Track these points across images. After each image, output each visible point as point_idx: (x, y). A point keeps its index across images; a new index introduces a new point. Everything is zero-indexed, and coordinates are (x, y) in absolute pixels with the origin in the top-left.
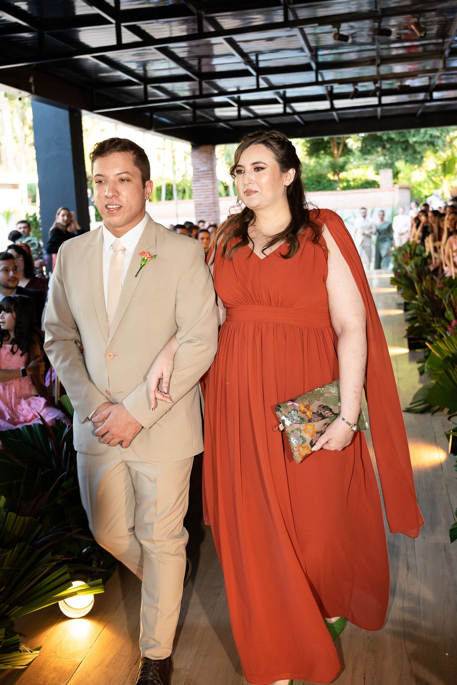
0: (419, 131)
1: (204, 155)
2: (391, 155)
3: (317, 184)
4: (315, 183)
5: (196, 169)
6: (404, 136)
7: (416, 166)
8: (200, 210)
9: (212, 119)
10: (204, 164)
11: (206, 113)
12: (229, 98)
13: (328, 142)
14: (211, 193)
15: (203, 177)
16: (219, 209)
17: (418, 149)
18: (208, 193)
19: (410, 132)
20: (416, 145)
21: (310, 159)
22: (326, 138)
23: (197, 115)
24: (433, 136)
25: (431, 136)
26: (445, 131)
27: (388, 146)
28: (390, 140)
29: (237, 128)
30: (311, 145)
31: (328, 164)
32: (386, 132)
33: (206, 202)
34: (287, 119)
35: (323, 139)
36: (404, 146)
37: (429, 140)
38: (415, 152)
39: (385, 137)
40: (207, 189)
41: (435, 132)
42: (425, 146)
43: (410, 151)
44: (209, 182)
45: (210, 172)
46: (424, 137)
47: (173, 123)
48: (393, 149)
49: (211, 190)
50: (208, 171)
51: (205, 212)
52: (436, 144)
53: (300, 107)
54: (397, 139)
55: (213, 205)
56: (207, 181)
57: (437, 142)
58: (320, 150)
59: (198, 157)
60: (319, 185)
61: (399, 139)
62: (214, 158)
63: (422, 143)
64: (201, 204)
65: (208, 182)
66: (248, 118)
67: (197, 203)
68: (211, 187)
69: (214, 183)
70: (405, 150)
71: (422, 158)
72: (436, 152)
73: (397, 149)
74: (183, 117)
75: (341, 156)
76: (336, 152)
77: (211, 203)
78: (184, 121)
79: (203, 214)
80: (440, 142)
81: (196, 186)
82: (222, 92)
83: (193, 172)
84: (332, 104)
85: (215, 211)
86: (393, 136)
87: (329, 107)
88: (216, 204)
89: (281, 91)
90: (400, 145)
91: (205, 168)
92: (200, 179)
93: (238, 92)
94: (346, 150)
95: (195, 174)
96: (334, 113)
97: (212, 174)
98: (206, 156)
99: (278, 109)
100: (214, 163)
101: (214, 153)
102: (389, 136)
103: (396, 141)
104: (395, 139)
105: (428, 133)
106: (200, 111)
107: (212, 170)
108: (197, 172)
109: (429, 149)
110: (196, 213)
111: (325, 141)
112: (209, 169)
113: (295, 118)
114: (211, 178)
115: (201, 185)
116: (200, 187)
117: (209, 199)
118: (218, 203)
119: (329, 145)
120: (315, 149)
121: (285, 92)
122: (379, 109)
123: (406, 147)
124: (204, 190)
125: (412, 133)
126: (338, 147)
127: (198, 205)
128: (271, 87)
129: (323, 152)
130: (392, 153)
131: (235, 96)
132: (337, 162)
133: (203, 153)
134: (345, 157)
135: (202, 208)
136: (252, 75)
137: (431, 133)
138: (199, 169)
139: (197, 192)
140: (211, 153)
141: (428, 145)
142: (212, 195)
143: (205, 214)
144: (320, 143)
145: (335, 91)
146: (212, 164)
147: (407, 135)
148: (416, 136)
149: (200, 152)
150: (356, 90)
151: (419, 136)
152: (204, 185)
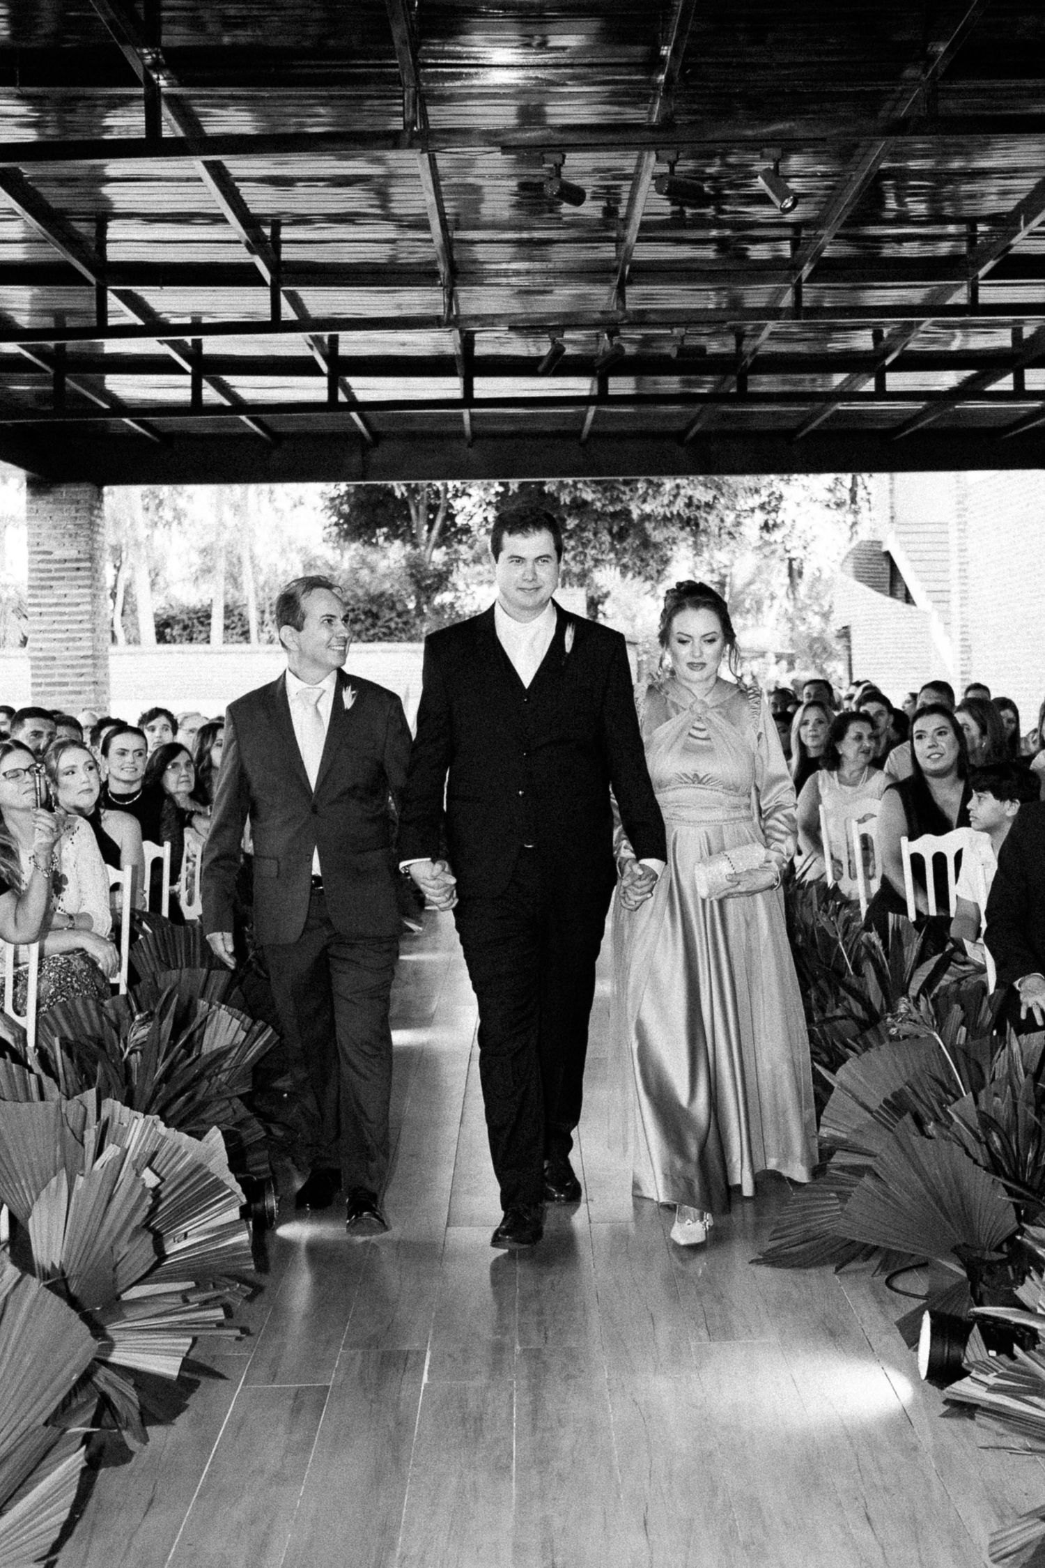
0: (660, 485)
1: (69, 511)
3: (369, 621)
4: (363, 617)
5: (39, 552)
6: (619, 500)
7: (648, 585)
8: (52, 676)
9: (106, 406)
10: (67, 540)
11: (91, 388)
12: (171, 344)
13: (404, 503)
14: (89, 626)
15: (63, 578)
16: (106, 675)
17: (657, 536)
18: (75, 627)
19: (634, 489)
20: (649, 526)
21: (343, 549)
22: (399, 488)
23: (67, 388)
24: (695, 502)
26: (726, 489)
27: (571, 523)
28: (580, 507)
29: (168, 438)
30: (352, 508)
31: (404, 562)
32: (570, 481)
33: (67, 653)
34: (325, 423)
35: (390, 492)
36: (615, 529)
37: (686, 513)
38: (646, 543)
39: (565, 498)
40: (70, 614)
41: (696, 489)
42: (673, 531)
43: (632, 542)
44: (84, 596)
45: (88, 564)
46: (671, 503)
48: (588, 535)
49: (86, 617)
50: (78, 560)
51: (66, 684)
52: (702, 525)
53: (367, 388)
54: (598, 505)
55: (90, 661)
56: (75, 591)
57: (706, 520)
58: (380, 527)
59: (51, 518)
60: (374, 625)
61: (604, 505)
62: (98, 521)
63: (666, 520)
64: (54, 659)
65: (76, 593)
66: (218, 409)
67: (40, 654)
68: (89, 608)
69: (94, 596)
70: (620, 536)
71: (665, 561)
72: (698, 549)
73: (596, 534)
74: (11, 394)
75: (438, 546)
76: (424, 535)
77: (85, 657)
78: (14, 407)
79: (58, 689)
80: (713, 519)
81: (39, 605)
82: (154, 326)
83: (31, 561)
84: (468, 388)
85: (95, 683)
86: (588, 496)
87: (458, 394)
88: (100, 662)
89: (326, 335)
90: (607, 525)
91: (73, 553)
92: (52, 583)
93: (198, 328)
94: (453, 529)
95: (35, 566)
96: (466, 413)
97: (90, 569)
98: (73, 514)
99: (313, 389)
100: (99, 538)
101: (100, 509)
102: (578, 493)
103: (596, 511)
104: (593, 502)
105: (682, 492)
106: (71, 378)
107: (91, 559)
108: (42, 561)
109: (685, 540)
110: (33, 684)
111: (395, 498)
112: (82, 556)
113: (351, 419)
114: (88, 582)
115: (55, 601)
116: (50, 605)
117: (78, 644)
118: (106, 658)
119: (409, 510)
120: (363, 518)
121: (334, 341)
122: (592, 411)
123: (621, 528)
124: (66, 618)
125: (641, 492)
126: (431, 516)
127: (42, 662)
128: (304, 323)
129: (385, 530)
130: (585, 545)
131: (188, 339)
132: (427, 560)
133: (66, 507)
134: (449, 546)
135: (57, 671)
136: (260, 282)
137: (690, 492)
138: (50, 553)
139: (42, 622)
140: (91, 509)
141: (682, 528)
142: (88, 634)
143: (65, 689)
144: (381, 504)
145: (479, 350)
146: (91, 539)
147: (624, 493)
148: (649, 499)
149: (56, 501)
150: (558, 351)
151: (659, 499)
152: (66, 600)
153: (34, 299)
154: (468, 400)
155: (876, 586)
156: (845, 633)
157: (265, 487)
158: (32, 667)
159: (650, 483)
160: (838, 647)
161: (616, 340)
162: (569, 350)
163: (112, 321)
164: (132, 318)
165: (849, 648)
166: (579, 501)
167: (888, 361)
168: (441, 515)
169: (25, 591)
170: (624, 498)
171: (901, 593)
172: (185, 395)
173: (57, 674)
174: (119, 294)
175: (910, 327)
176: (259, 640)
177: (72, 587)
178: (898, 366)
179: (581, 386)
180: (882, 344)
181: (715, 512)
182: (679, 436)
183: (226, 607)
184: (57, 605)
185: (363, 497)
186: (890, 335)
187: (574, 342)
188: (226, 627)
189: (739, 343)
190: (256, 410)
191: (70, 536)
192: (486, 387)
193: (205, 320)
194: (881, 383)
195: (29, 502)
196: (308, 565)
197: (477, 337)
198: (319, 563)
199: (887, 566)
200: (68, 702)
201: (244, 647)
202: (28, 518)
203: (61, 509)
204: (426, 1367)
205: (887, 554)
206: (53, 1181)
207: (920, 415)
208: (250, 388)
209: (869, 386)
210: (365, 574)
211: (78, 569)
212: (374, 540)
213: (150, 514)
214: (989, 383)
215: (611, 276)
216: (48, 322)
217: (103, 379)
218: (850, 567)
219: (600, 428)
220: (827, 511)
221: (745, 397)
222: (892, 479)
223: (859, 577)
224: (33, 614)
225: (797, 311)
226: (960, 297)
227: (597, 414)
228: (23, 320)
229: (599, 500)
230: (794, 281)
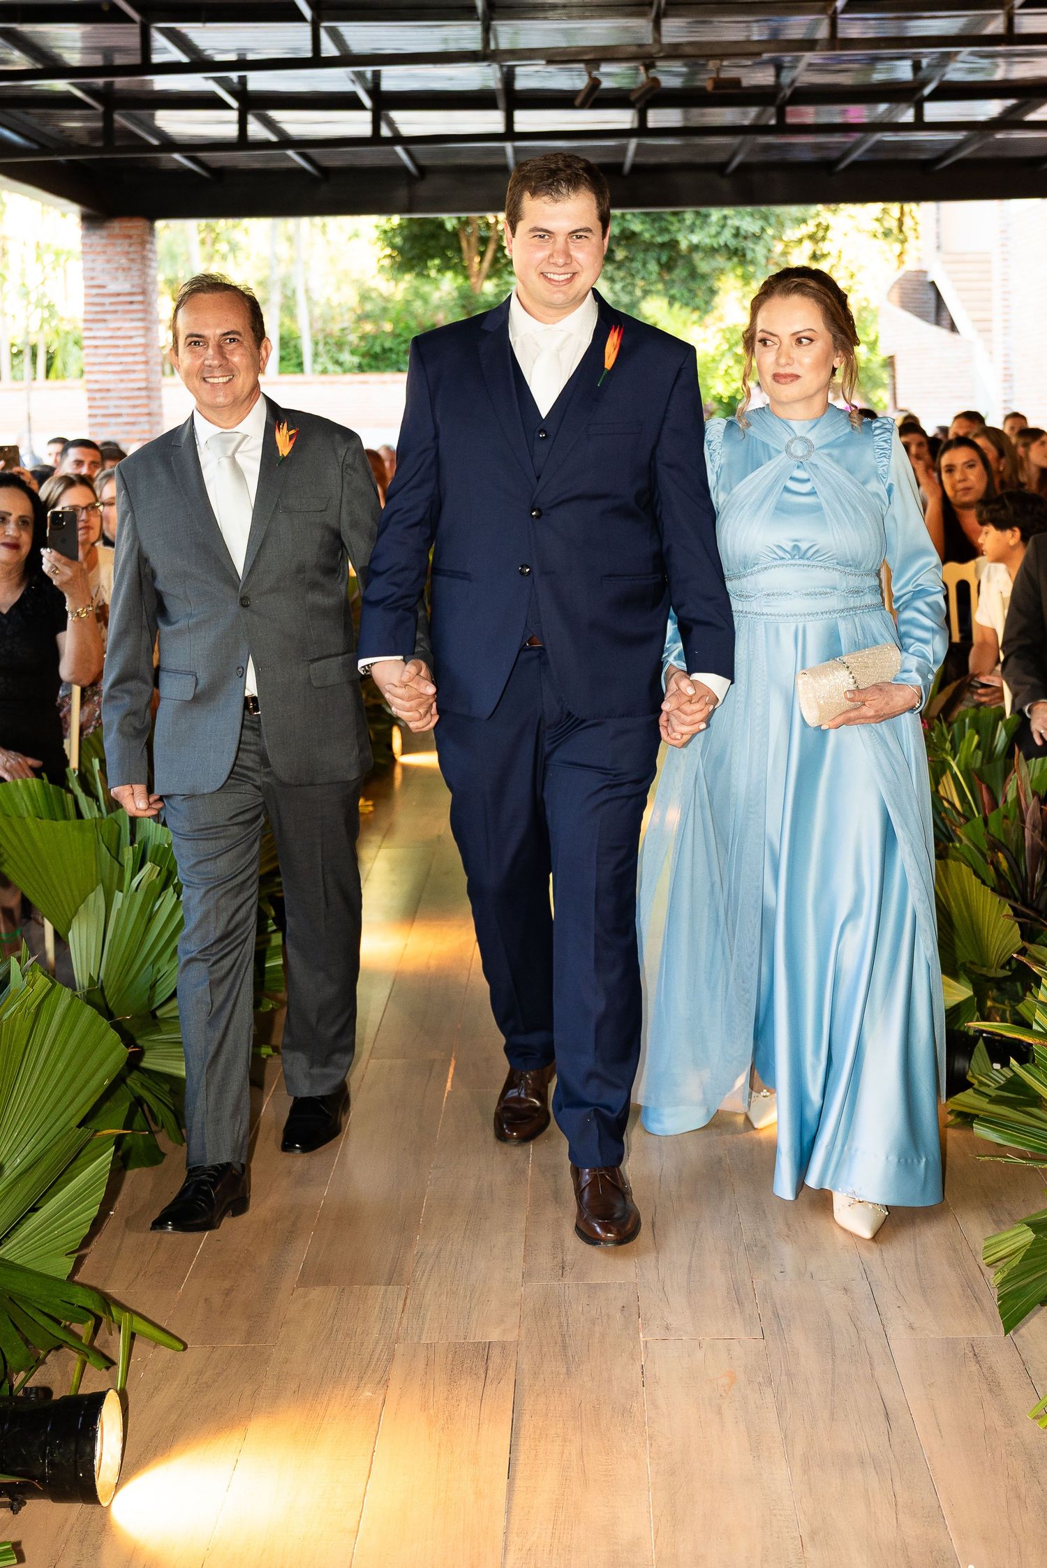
0: (707, 216)
1: (122, 246)
2: (629, 280)
5: (94, 286)
6: (667, 230)
7: (696, 315)
8: (107, 407)
9: (155, 142)
10: (120, 274)
11: (140, 122)
12: (216, 80)
13: (455, 234)
14: (142, 359)
15: (116, 312)
16: (160, 406)
17: (703, 266)
18: (130, 359)
19: (682, 221)
20: (697, 257)
21: (397, 281)
22: (450, 221)
23: (116, 125)
24: (742, 232)
25: (737, 234)
26: (773, 220)
27: (620, 254)
28: (630, 238)
29: (219, 173)
30: (405, 239)
31: (455, 294)
33: (123, 385)
34: (371, 157)
35: (441, 225)
36: (664, 259)
37: (733, 243)
38: (694, 274)
40: (125, 346)
41: (744, 219)
42: (720, 261)
43: (680, 272)
44: (136, 328)
45: (140, 298)
46: (718, 234)
47: (35, 146)
48: (637, 265)
49: (140, 350)
50: (131, 294)
51: (120, 415)
52: (749, 255)
53: (411, 122)
54: (647, 236)
55: (144, 393)
56: (127, 324)
57: (753, 250)
58: (432, 257)
59: (105, 252)
61: (653, 236)
62: (151, 255)
63: (713, 251)
64: (108, 390)
65: (129, 326)
66: (265, 145)
67: (96, 386)
68: (141, 341)
69: (147, 329)
70: (667, 267)
71: (713, 292)
73: (644, 264)
74: (63, 131)
75: (489, 277)
76: (475, 266)
77: (139, 389)
78: (66, 144)
79: (113, 420)
80: (760, 251)
81: (94, 338)
82: (199, 63)
83: (87, 295)
84: (509, 121)
85: (149, 414)
86: (636, 226)
87: (500, 128)
88: (153, 394)
89: (368, 71)
90: (655, 255)
91: (125, 286)
92: (108, 317)
93: (243, 64)
94: (503, 261)
95: (91, 300)
96: (509, 146)
97: (142, 302)
98: (126, 248)
99: (357, 124)
100: (152, 272)
101: (152, 243)
102: (626, 225)
103: (644, 242)
104: (641, 234)
105: (730, 222)
106: (120, 115)
107: (144, 293)
108: (97, 295)
109: (734, 269)
110: (90, 416)
111: (446, 230)
112: (134, 290)
113: (396, 153)
114: (140, 315)
115: (108, 334)
116: (105, 338)
117: (133, 376)
118: (159, 390)
119: (459, 242)
120: (415, 252)
121: (377, 75)
122: (633, 143)
123: (670, 258)
124: (120, 351)
125: (688, 222)
126: (482, 249)
127: (97, 394)
128: (346, 59)
129: (437, 262)
130: (633, 276)
131: (234, 76)
132: (478, 292)
133: (119, 241)
134: (500, 277)
135: (112, 403)
136: (301, 18)
137: (736, 222)
138: (103, 287)
139: (95, 355)
140: (143, 243)
141: (730, 259)
142: (141, 367)
143: (120, 420)
144: (433, 236)
145: (521, 84)
146: (143, 273)
147: (672, 223)
148: (697, 230)
149: (110, 236)
150: (595, 83)
151: (707, 229)
152: (119, 333)
153: (85, 37)
154: (510, 134)
155: (922, 315)
156: (890, 363)
157: (318, 220)
158: (89, 399)
159: (698, 213)
160: (885, 376)
161: (653, 73)
162: (606, 84)
163: (157, 58)
164: (177, 56)
165: (893, 377)
166: (627, 233)
167: (927, 91)
168: (492, 248)
169: (81, 325)
170: (673, 228)
171: (946, 322)
172: (231, 131)
173: (112, 405)
174: (164, 32)
175: (948, 57)
176: (314, 371)
177: (125, 320)
178: (935, 96)
179: (623, 119)
180: (921, 75)
181: (762, 243)
182: (721, 168)
183: (282, 338)
184: (111, 337)
185: (416, 229)
186: (929, 66)
187: (613, 76)
188: (282, 359)
189: (778, 76)
190: (302, 144)
191: (124, 269)
192: (526, 120)
193: (250, 57)
194: (919, 113)
195: (84, 237)
196: (364, 298)
197: (518, 70)
198: (374, 295)
199: (932, 295)
200: (123, 432)
201: (298, 378)
202: (83, 253)
203: (114, 245)
204: (450, 1076)
205: (933, 283)
206: (92, 896)
207: (960, 145)
208: (297, 123)
209: (908, 116)
210: (418, 306)
211: (131, 303)
212: (425, 273)
213: (208, 248)
214: (1027, 113)
215: (646, 8)
216: (97, 60)
217: (152, 117)
218: (895, 296)
219: (641, 160)
220: (875, 240)
221: (783, 128)
222: (938, 209)
223: (905, 306)
224: (88, 347)
225: (835, 42)
226: (996, 26)
227: (639, 146)
228: (74, 59)
229: (647, 230)
230: (830, 12)
